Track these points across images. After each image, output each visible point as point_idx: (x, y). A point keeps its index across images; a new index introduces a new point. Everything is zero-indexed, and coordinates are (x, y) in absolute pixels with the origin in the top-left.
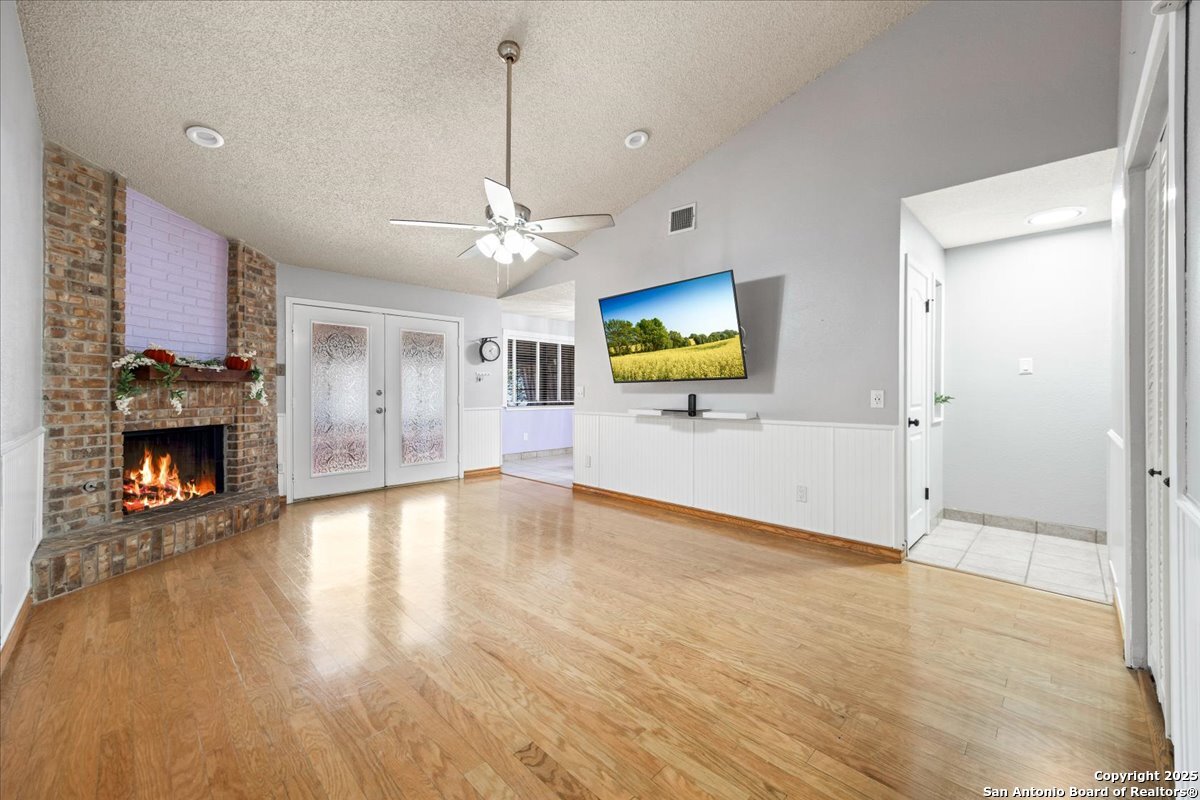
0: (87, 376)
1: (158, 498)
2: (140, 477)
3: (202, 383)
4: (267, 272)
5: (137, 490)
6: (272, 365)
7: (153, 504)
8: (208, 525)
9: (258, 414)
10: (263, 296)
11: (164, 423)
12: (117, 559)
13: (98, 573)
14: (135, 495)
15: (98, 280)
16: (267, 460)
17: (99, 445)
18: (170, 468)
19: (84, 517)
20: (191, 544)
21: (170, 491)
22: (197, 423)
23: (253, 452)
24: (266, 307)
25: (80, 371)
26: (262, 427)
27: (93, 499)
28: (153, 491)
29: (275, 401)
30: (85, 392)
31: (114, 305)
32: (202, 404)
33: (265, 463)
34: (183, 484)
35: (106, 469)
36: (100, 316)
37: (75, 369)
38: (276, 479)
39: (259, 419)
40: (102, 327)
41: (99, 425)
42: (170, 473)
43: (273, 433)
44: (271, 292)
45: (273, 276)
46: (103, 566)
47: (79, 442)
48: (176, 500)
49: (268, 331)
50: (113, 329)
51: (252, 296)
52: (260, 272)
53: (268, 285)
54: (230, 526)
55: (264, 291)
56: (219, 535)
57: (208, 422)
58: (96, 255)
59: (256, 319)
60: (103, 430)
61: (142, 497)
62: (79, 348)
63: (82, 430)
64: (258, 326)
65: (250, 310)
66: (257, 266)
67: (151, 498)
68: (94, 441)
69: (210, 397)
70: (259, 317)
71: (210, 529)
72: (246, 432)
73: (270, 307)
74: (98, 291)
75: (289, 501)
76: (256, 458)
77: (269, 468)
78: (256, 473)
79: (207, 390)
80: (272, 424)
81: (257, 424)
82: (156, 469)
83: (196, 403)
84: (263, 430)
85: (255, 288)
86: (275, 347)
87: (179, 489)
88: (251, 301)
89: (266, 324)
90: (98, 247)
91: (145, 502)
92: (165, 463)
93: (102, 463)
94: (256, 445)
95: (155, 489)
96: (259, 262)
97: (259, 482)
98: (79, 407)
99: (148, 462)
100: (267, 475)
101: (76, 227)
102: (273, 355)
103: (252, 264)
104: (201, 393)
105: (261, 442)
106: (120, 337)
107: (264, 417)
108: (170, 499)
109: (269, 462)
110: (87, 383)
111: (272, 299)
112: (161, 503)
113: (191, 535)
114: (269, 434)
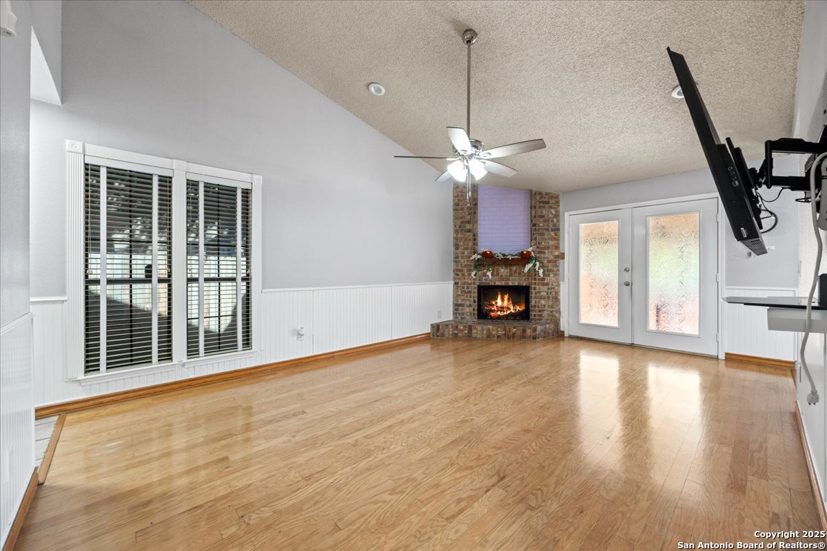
0: (466, 263)
1: (504, 311)
2: (496, 303)
3: (511, 265)
4: (552, 201)
5: (496, 308)
6: (557, 253)
7: (502, 314)
8: (493, 330)
9: (546, 281)
10: (550, 215)
11: (495, 283)
12: (455, 332)
13: (449, 335)
14: (494, 310)
15: (468, 226)
16: (552, 308)
17: (470, 290)
18: (509, 299)
19: (465, 316)
20: (485, 336)
21: (508, 309)
22: (510, 284)
23: (543, 302)
24: (553, 221)
25: (463, 261)
26: (549, 289)
27: (468, 310)
28: (502, 309)
29: (559, 275)
30: (465, 269)
31: (474, 235)
32: (511, 275)
33: (551, 309)
34: (514, 306)
35: (472, 299)
36: (470, 240)
37: (462, 261)
38: (559, 320)
39: (547, 284)
40: (470, 244)
41: (470, 282)
42: (508, 301)
43: (557, 293)
44: (556, 212)
45: (558, 202)
46: (451, 333)
47: (463, 288)
48: (511, 312)
49: (553, 235)
50: (474, 244)
51: (543, 217)
52: (548, 202)
53: (554, 208)
54: (505, 334)
55: (551, 212)
56: (499, 337)
57: (516, 284)
58: (469, 217)
59: (545, 229)
60: (471, 284)
61: (497, 311)
62: (463, 253)
63: (464, 283)
64: (546, 233)
65: (541, 225)
66: (546, 200)
67: (501, 311)
68: (468, 288)
69: (515, 272)
70: (547, 228)
71: (494, 333)
72: (538, 290)
73: (555, 220)
74: (469, 231)
75: (566, 335)
76: (544, 305)
77: (554, 313)
78: (545, 314)
79: (514, 268)
80: (556, 288)
81: (546, 287)
82: (503, 300)
83: (508, 274)
84: (550, 291)
85: (544, 212)
86: (559, 243)
87: (512, 307)
88: (542, 220)
89: (552, 230)
90: (470, 214)
91: (499, 313)
92: (506, 297)
93: (471, 297)
94: (545, 298)
95: (502, 308)
96: (547, 197)
97: (547, 320)
98: (463, 275)
99: (499, 297)
100: (552, 316)
101: (462, 209)
102: (557, 247)
103: (543, 200)
104: (511, 270)
105: (549, 297)
106: (476, 247)
107: (551, 283)
108: (509, 312)
109: (554, 309)
110: (466, 266)
111: (557, 216)
112: (505, 313)
113: (485, 332)
114: (554, 293)
